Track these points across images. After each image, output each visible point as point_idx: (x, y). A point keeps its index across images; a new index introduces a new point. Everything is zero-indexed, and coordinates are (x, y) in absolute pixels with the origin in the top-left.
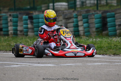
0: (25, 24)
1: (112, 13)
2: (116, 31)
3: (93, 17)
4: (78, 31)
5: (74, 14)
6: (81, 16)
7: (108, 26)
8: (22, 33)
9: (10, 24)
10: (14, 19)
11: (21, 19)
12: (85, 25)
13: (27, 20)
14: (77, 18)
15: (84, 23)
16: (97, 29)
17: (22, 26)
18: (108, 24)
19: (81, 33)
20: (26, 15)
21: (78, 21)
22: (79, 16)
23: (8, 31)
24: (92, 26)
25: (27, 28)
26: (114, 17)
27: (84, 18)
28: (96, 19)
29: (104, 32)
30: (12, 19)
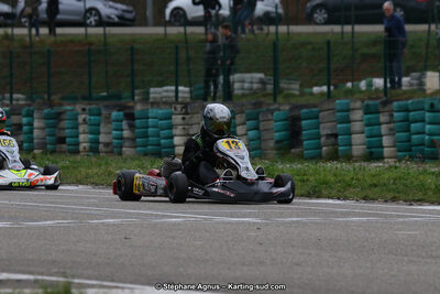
0: (116, 130)
1: (313, 109)
2: (321, 148)
3: (270, 116)
6: (244, 115)
7: (303, 138)
8: (109, 149)
9: (81, 129)
10: (92, 118)
11: (108, 119)
12: (252, 134)
13: (121, 121)
15: (249, 130)
16: (277, 142)
17: (110, 133)
18: (304, 132)
20: (119, 111)
22: (238, 113)
23: (78, 144)
24: (266, 135)
25: (121, 138)
26: (317, 118)
27: (248, 120)
28: (276, 121)
29: (293, 150)
30: (88, 117)
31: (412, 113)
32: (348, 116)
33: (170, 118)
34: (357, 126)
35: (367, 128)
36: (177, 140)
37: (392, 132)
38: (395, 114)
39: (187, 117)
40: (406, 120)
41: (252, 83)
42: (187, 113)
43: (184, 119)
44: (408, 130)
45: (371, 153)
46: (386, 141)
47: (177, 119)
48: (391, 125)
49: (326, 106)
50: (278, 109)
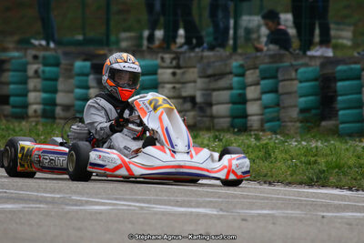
0: (79, 87)
1: (353, 66)
3: (294, 74)
4: (245, 116)
5: (235, 63)
6: (257, 71)
7: (339, 106)
8: (69, 114)
9: (32, 84)
10: (47, 69)
11: (69, 72)
12: (268, 98)
13: (87, 75)
14: (242, 75)
15: (264, 92)
16: (302, 111)
17: (72, 92)
18: (340, 98)
19: (254, 121)
20: (85, 60)
21: (244, 87)
22: (249, 69)
23: (25, 106)
24: (287, 101)
25: (86, 99)
26: (359, 78)
27: (264, 78)
28: (301, 82)
29: (324, 123)
30: (41, 68)
33: (155, 73)
39: (178, 71)
42: (178, 67)
43: (174, 74)
47: (165, 74)
50: (306, 65)
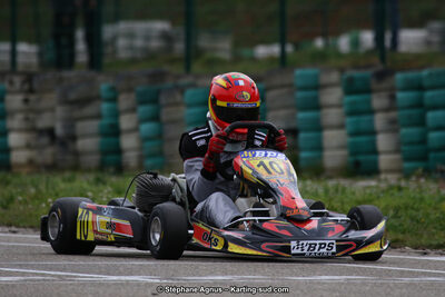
3: (178, 98)
4: (118, 151)
5: (104, 86)
6: (133, 96)
12: (147, 128)
14: (114, 100)
15: (142, 121)
22: (123, 92)
27: (142, 102)
28: (190, 106)
31: (429, 94)
32: (316, 99)
33: (2, 100)
34: (332, 115)
35: (349, 120)
36: (14, 139)
37: (393, 126)
38: (400, 95)
39: (32, 98)
40: (420, 105)
41: (147, 38)
42: (31, 91)
43: (26, 101)
44: (421, 122)
45: (357, 164)
46: (383, 141)
47: (14, 101)
48: (393, 114)
49: (278, 80)
50: (193, 85)
